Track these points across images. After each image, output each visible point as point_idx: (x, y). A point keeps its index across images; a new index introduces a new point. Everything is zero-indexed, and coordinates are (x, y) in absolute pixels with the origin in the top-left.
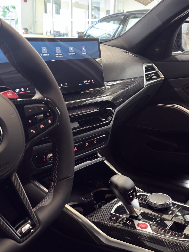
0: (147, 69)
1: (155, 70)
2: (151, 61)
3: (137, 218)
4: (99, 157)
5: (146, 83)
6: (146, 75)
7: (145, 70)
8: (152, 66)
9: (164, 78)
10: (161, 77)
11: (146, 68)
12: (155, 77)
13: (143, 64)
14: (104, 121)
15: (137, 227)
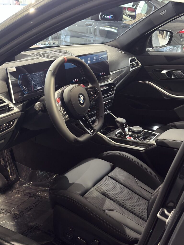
0: (132, 61)
1: (136, 61)
2: (133, 55)
3: (127, 135)
4: (107, 111)
5: (131, 70)
6: (131, 64)
7: (130, 61)
8: (134, 59)
9: (141, 66)
10: (140, 65)
11: (130, 60)
12: (136, 65)
13: (129, 58)
14: (110, 93)
15: (127, 138)
